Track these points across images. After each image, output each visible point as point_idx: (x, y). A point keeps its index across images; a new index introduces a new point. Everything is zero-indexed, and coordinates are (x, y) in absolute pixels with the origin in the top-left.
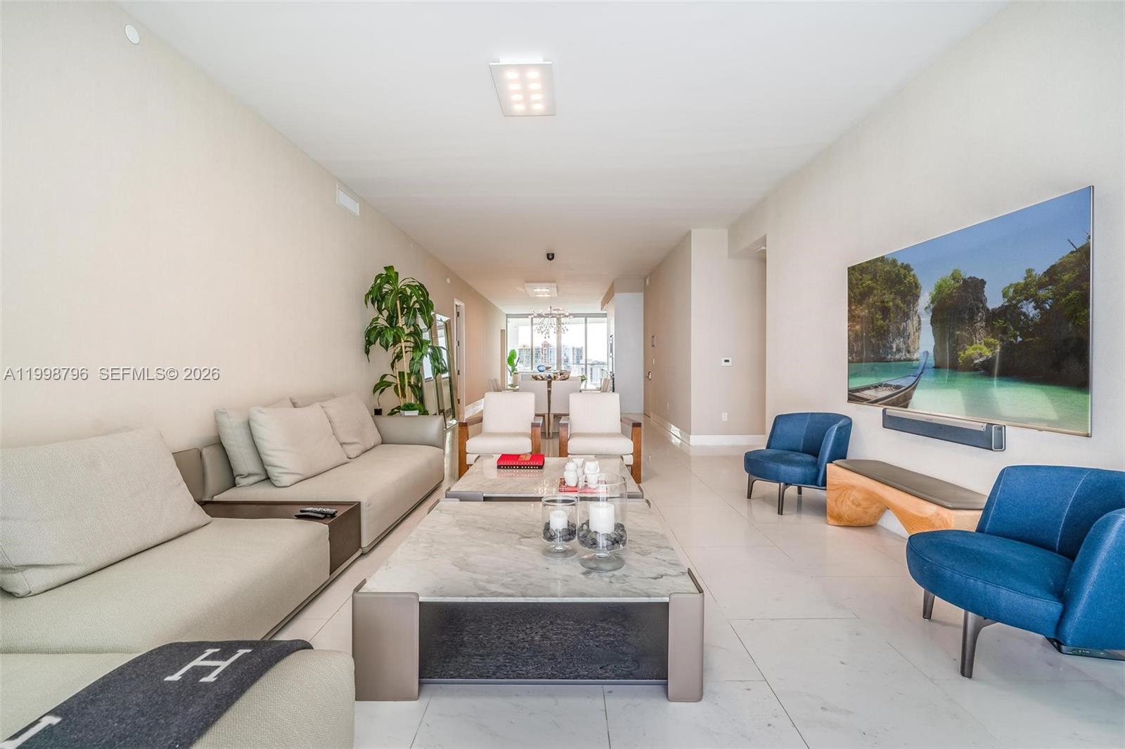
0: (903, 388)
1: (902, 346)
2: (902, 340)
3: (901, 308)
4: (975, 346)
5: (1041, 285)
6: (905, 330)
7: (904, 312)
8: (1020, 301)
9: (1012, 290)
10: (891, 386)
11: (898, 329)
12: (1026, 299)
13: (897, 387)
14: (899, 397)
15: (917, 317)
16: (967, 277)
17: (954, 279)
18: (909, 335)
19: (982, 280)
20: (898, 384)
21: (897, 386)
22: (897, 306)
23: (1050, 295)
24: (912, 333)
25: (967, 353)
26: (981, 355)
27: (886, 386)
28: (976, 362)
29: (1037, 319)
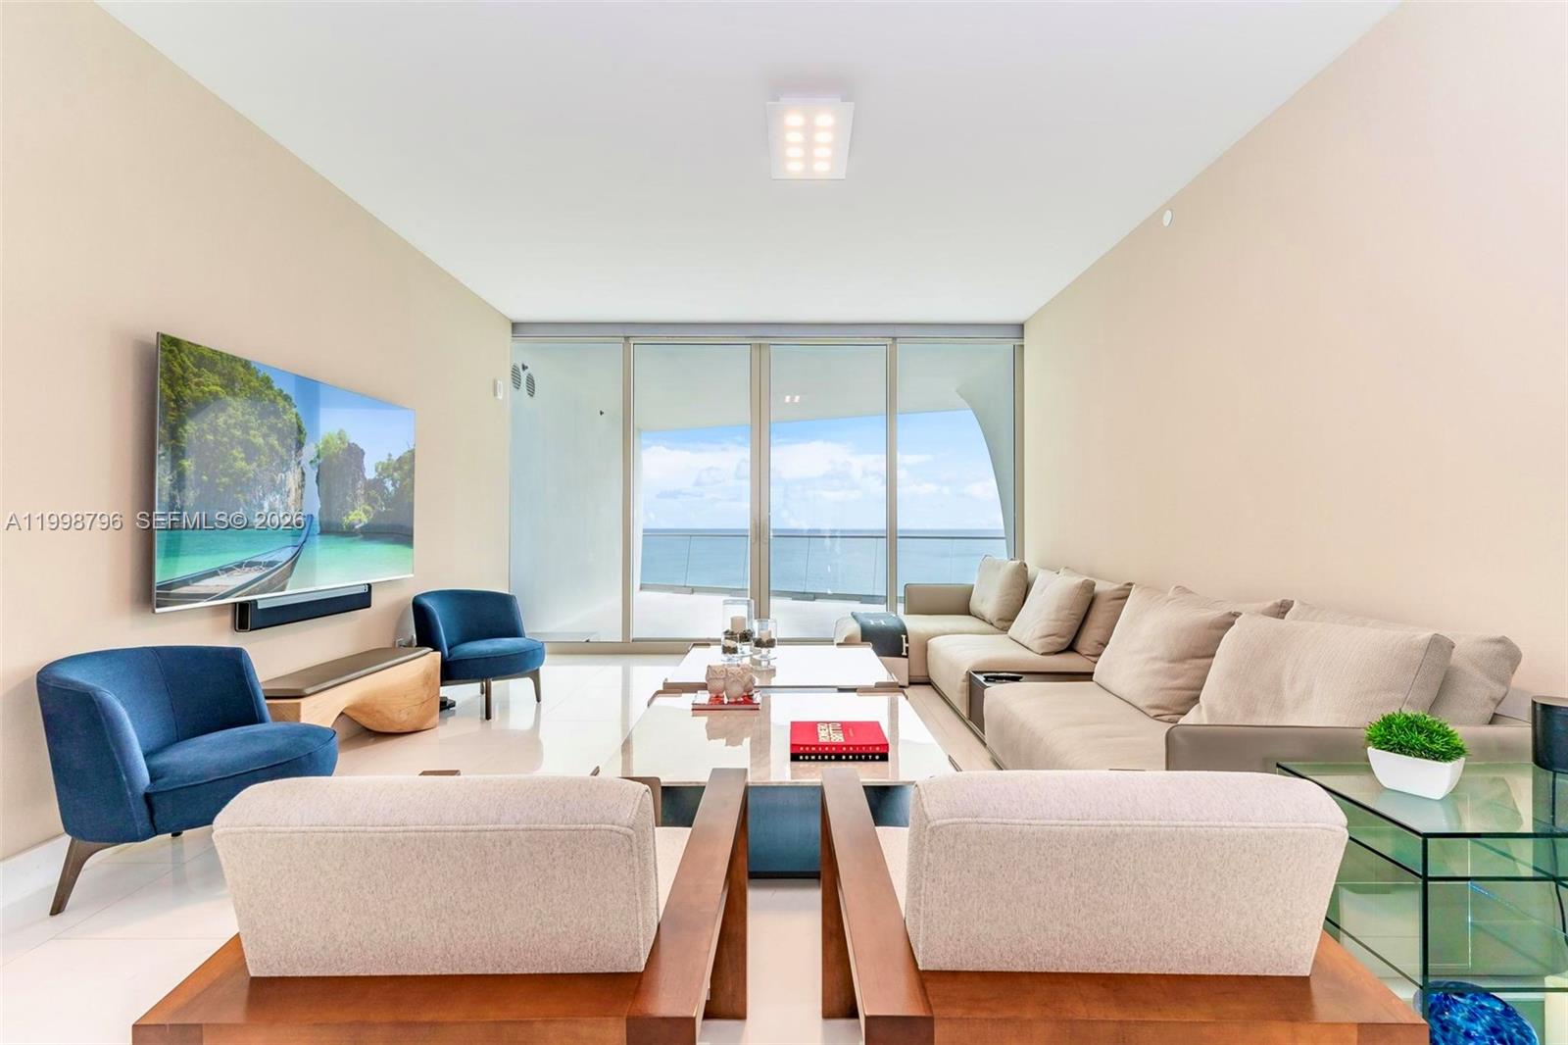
0: (280, 564)
1: (278, 505)
2: (278, 497)
3: (277, 452)
4: (356, 512)
5: (395, 470)
6: (283, 483)
7: (282, 458)
8: (384, 478)
9: (380, 467)
10: (259, 563)
11: (273, 480)
12: (388, 477)
13: (270, 564)
14: (273, 578)
15: (299, 470)
16: (351, 442)
17: (340, 439)
18: (289, 492)
19: (362, 450)
20: (271, 559)
21: (270, 562)
22: (272, 448)
23: (399, 477)
24: (293, 490)
25: (350, 518)
26: (360, 521)
27: (250, 564)
28: (357, 527)
29: (393, 493)
